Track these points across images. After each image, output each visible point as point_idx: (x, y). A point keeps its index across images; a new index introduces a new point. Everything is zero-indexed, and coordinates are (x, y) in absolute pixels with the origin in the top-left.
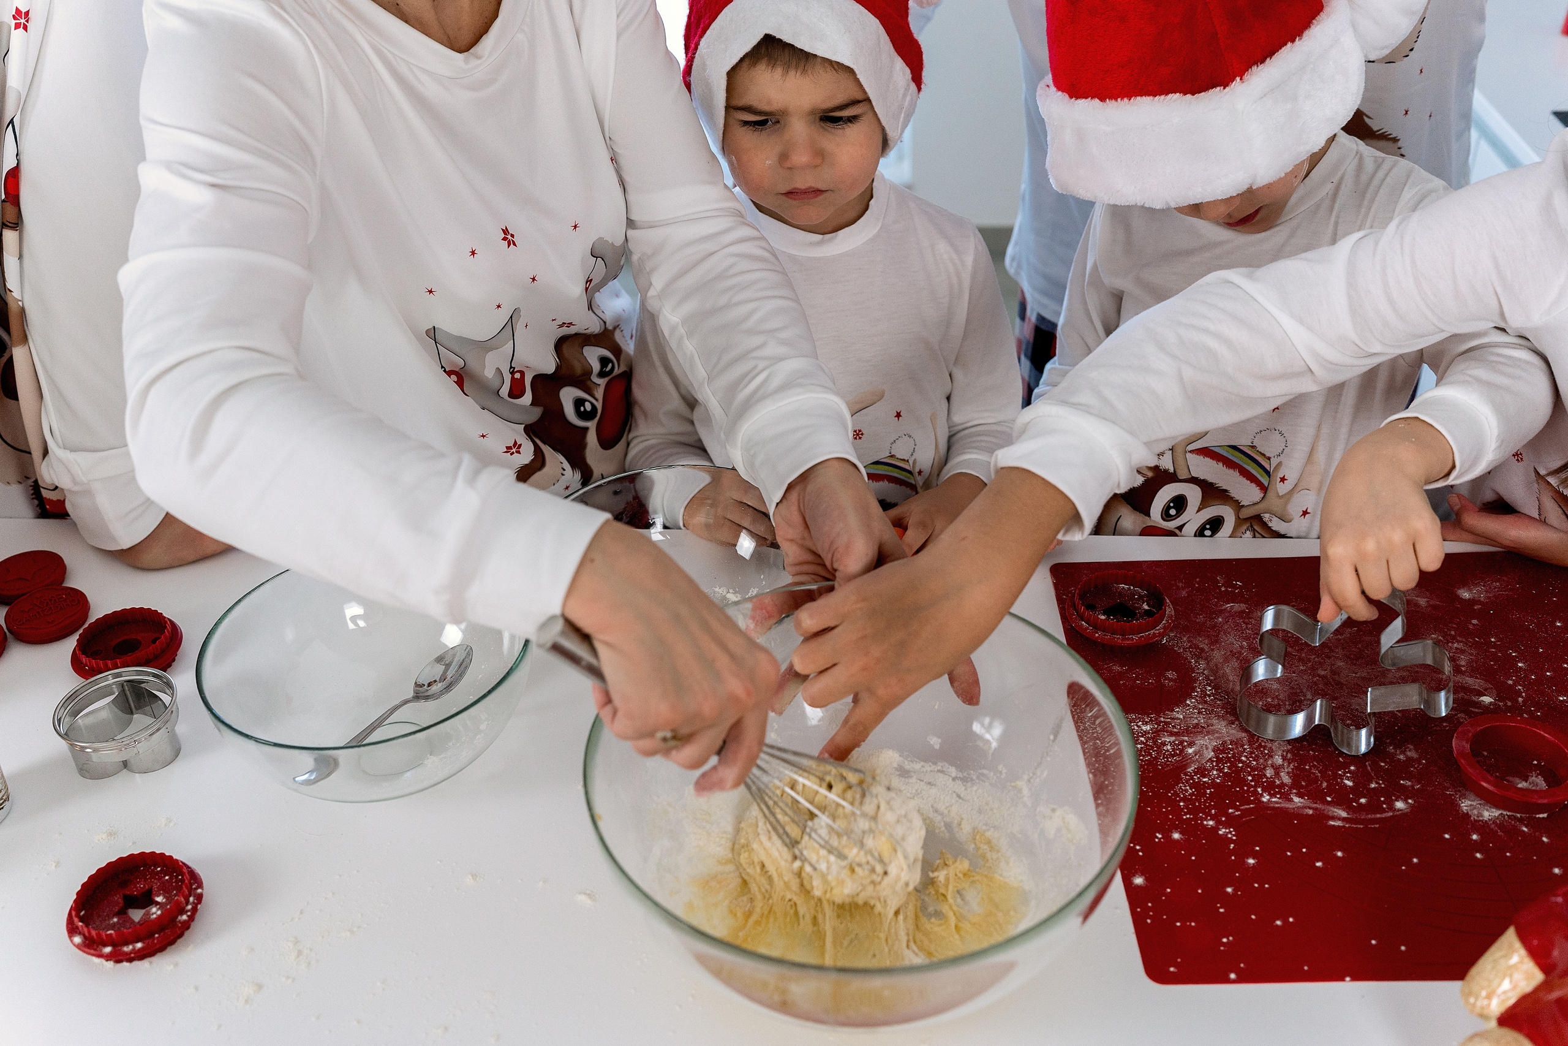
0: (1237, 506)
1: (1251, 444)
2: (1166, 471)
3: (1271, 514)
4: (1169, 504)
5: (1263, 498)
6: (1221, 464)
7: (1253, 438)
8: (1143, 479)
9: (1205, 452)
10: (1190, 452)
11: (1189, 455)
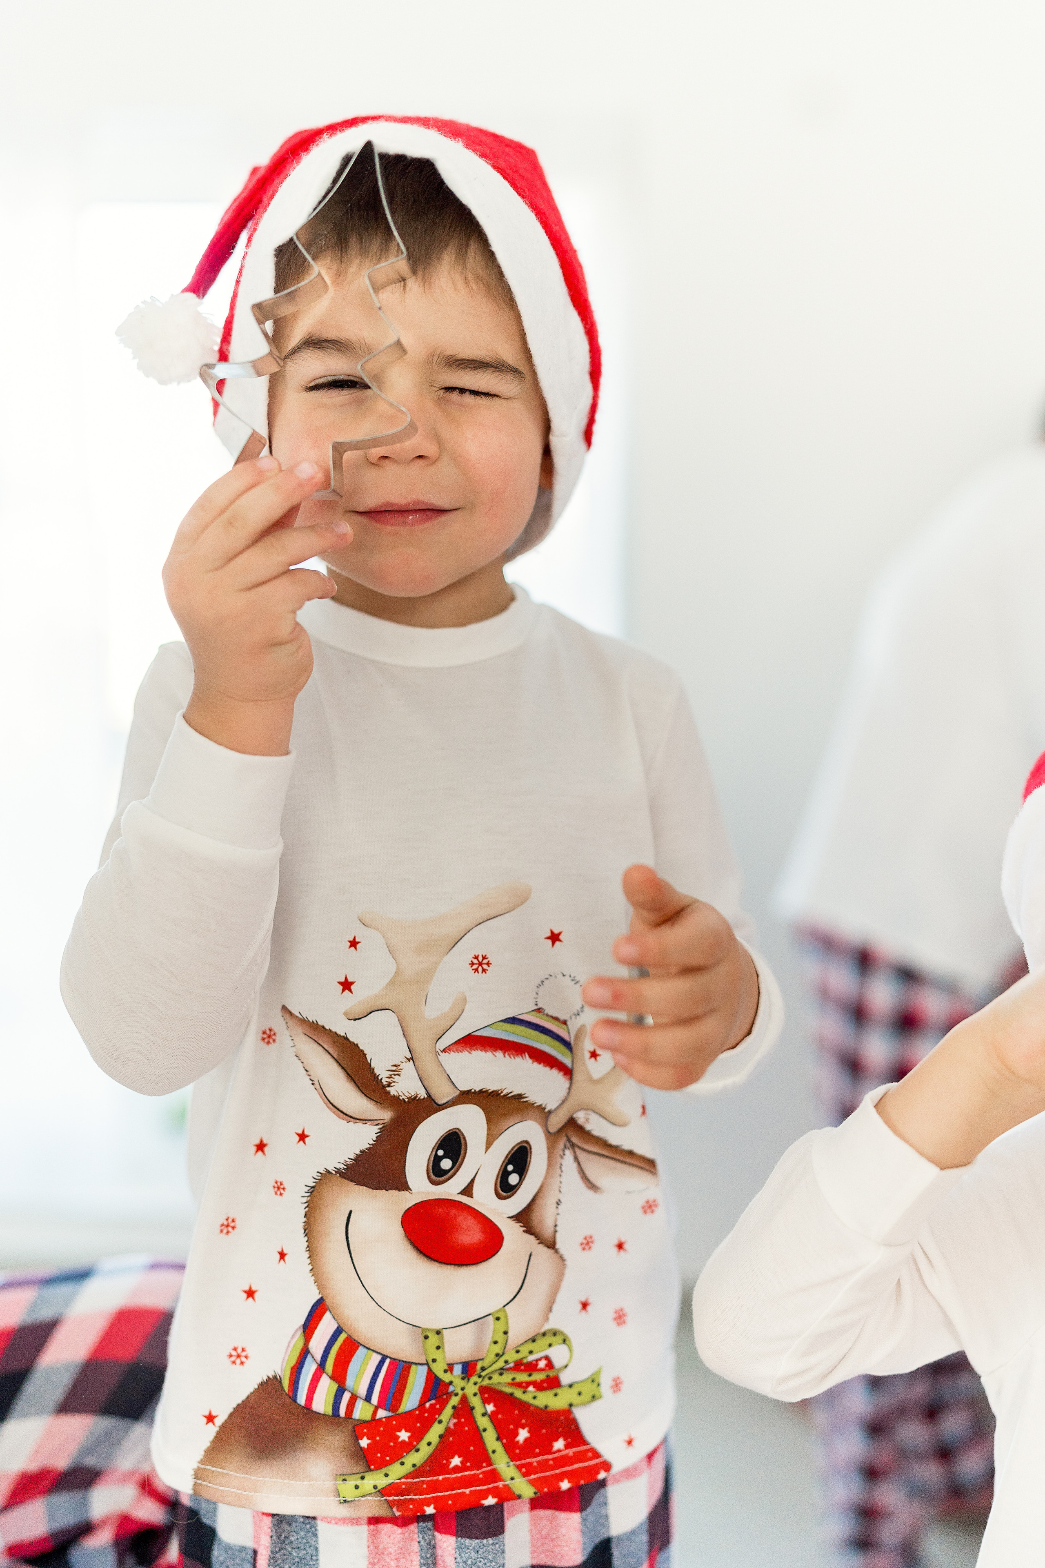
0: (543, 1114)
1: (536, 1007)
2: (414, 1100)
3: (586, 1109)
4: (436, 1154)
5: (570, 1088)
6: (500, 1054)
7: (536, 996)
8: (376, 1129)
9: (471, 1042)
10: (444, 1051)
11: (443, 1057)
